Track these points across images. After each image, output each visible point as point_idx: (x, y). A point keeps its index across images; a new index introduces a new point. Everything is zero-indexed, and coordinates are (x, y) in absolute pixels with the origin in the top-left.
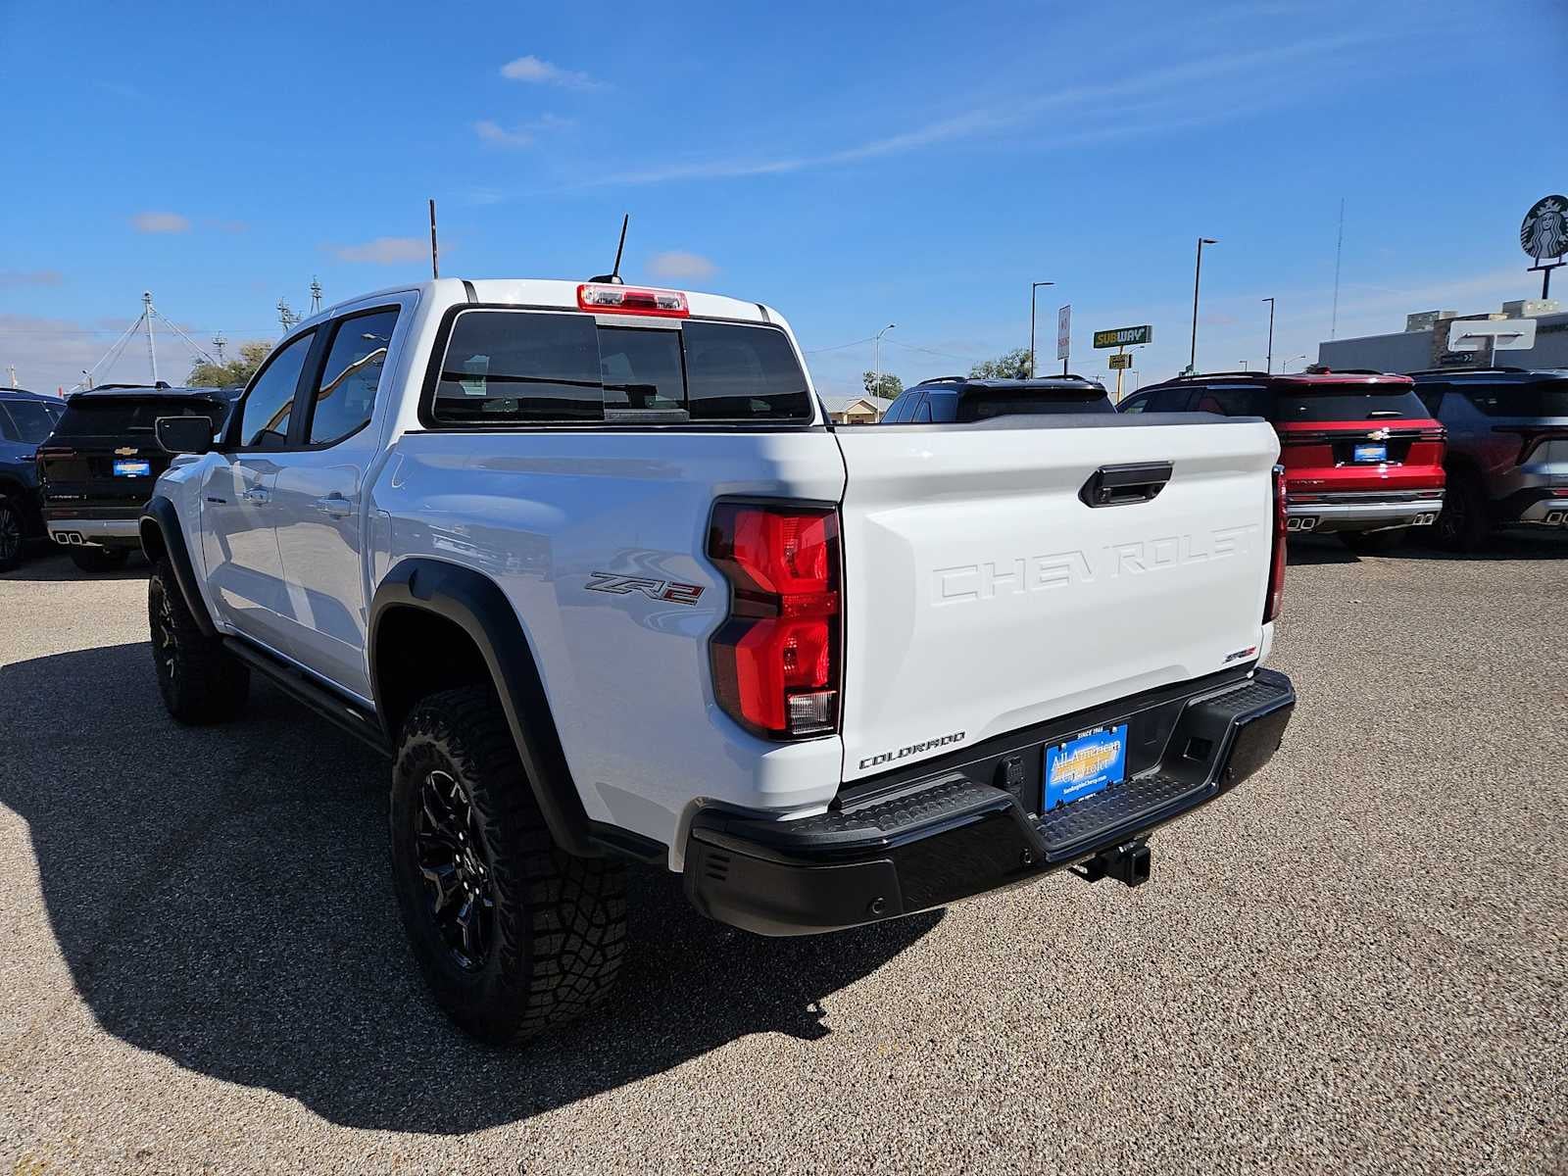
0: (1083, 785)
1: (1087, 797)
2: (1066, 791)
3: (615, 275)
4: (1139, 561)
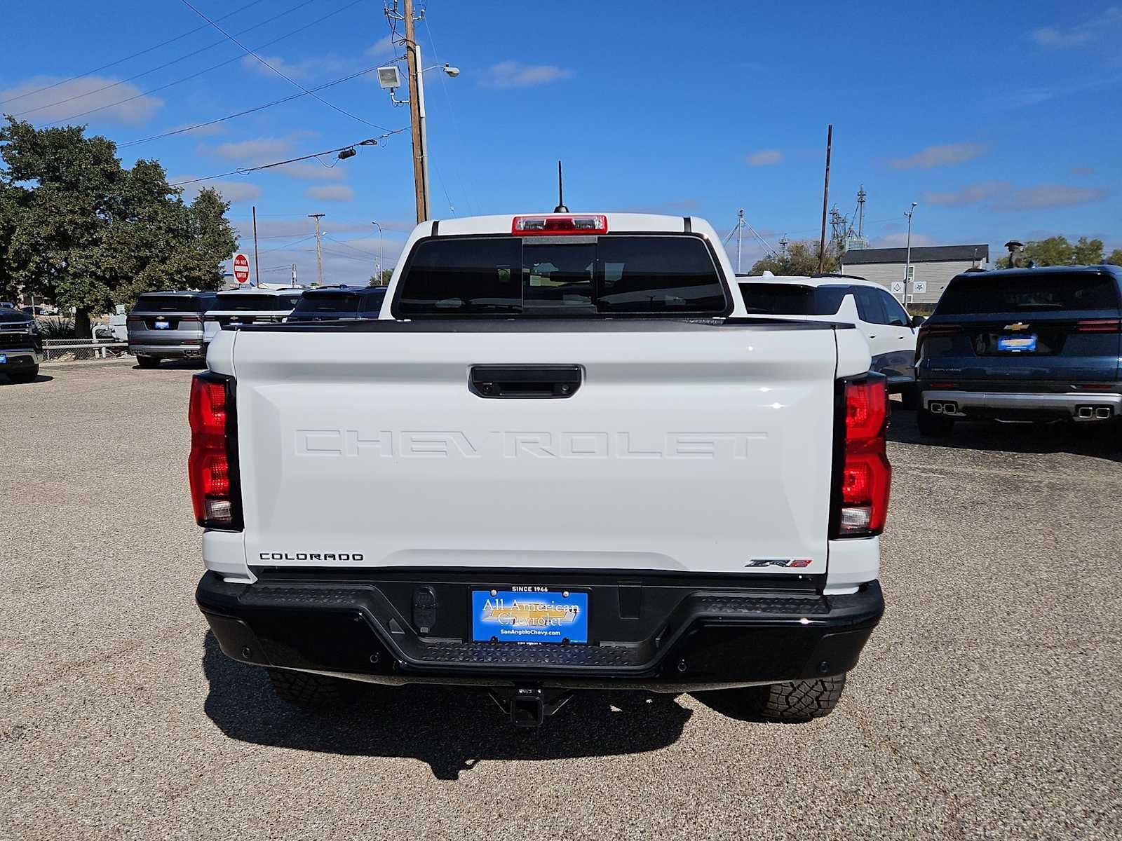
0: (523, 632)
1: (531, 643)
3: (561, 206)
4: (545, 448)
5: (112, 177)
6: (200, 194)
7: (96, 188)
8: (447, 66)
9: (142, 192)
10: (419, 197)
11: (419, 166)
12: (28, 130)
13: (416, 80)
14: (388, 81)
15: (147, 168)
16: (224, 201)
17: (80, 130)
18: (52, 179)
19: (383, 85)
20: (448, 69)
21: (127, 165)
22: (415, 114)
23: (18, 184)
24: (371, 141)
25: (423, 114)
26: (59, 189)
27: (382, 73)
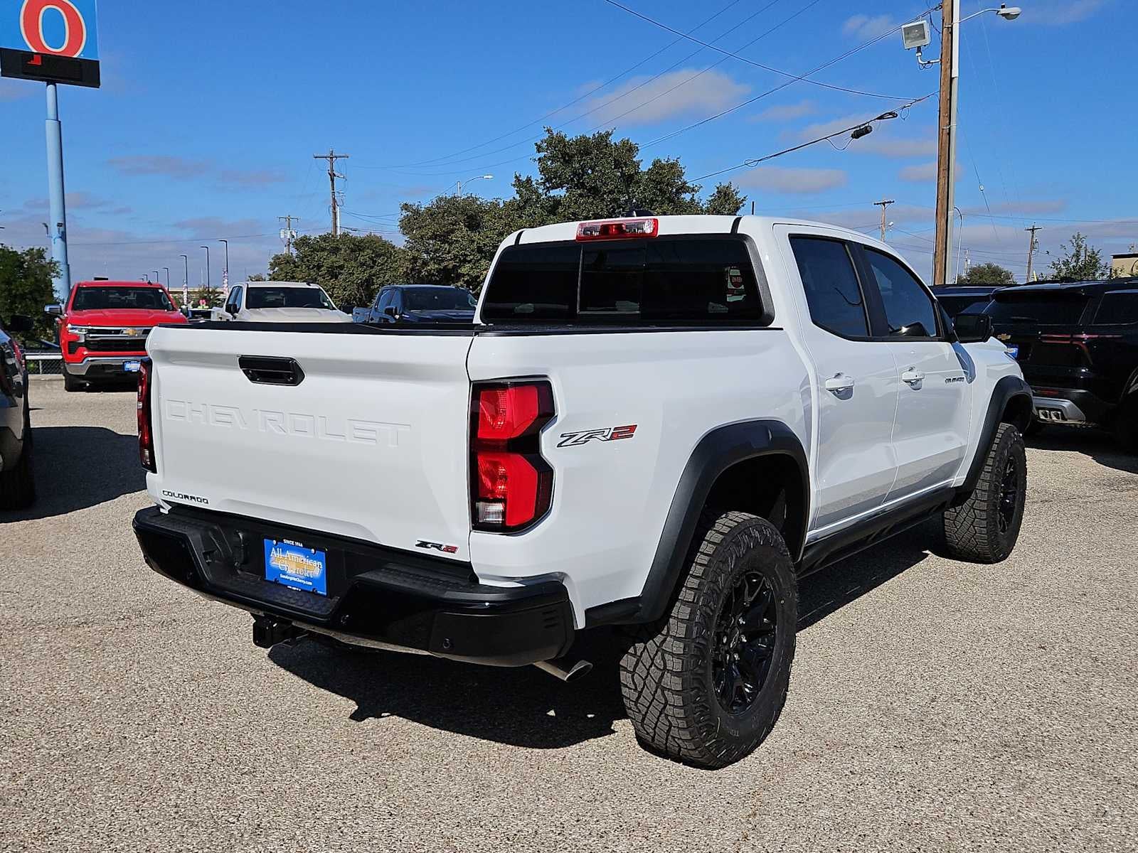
0: (295, 579)
1: (294, 589)
2: (282, 576)
4: (280, 425)
5: (629, 179)
6: (717, 190)
7: (611, 192)
8: (1003, 7)
9: (654, 194)
10: (941, 176)
11: (945, 137)
12: (561, 140)
13: (951, 33)
14: (916, 38)
15: (662, 167)
16: (740, 196)
17: (608, 134)
18: (578, 186)
19: (909, 45)
20: (1003, 11)
21: (645, 167)
22: (945, 75)
23: (553, 193)
24: (890, 114)
25: (955, 73)
26: (581, 195)
27: (908, 31)
